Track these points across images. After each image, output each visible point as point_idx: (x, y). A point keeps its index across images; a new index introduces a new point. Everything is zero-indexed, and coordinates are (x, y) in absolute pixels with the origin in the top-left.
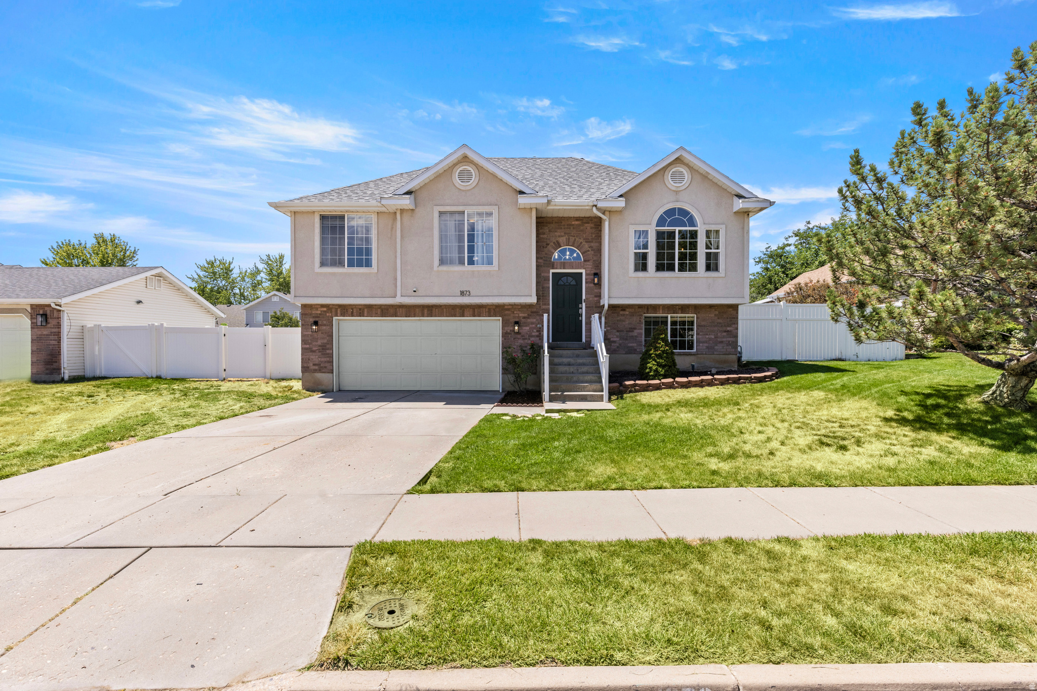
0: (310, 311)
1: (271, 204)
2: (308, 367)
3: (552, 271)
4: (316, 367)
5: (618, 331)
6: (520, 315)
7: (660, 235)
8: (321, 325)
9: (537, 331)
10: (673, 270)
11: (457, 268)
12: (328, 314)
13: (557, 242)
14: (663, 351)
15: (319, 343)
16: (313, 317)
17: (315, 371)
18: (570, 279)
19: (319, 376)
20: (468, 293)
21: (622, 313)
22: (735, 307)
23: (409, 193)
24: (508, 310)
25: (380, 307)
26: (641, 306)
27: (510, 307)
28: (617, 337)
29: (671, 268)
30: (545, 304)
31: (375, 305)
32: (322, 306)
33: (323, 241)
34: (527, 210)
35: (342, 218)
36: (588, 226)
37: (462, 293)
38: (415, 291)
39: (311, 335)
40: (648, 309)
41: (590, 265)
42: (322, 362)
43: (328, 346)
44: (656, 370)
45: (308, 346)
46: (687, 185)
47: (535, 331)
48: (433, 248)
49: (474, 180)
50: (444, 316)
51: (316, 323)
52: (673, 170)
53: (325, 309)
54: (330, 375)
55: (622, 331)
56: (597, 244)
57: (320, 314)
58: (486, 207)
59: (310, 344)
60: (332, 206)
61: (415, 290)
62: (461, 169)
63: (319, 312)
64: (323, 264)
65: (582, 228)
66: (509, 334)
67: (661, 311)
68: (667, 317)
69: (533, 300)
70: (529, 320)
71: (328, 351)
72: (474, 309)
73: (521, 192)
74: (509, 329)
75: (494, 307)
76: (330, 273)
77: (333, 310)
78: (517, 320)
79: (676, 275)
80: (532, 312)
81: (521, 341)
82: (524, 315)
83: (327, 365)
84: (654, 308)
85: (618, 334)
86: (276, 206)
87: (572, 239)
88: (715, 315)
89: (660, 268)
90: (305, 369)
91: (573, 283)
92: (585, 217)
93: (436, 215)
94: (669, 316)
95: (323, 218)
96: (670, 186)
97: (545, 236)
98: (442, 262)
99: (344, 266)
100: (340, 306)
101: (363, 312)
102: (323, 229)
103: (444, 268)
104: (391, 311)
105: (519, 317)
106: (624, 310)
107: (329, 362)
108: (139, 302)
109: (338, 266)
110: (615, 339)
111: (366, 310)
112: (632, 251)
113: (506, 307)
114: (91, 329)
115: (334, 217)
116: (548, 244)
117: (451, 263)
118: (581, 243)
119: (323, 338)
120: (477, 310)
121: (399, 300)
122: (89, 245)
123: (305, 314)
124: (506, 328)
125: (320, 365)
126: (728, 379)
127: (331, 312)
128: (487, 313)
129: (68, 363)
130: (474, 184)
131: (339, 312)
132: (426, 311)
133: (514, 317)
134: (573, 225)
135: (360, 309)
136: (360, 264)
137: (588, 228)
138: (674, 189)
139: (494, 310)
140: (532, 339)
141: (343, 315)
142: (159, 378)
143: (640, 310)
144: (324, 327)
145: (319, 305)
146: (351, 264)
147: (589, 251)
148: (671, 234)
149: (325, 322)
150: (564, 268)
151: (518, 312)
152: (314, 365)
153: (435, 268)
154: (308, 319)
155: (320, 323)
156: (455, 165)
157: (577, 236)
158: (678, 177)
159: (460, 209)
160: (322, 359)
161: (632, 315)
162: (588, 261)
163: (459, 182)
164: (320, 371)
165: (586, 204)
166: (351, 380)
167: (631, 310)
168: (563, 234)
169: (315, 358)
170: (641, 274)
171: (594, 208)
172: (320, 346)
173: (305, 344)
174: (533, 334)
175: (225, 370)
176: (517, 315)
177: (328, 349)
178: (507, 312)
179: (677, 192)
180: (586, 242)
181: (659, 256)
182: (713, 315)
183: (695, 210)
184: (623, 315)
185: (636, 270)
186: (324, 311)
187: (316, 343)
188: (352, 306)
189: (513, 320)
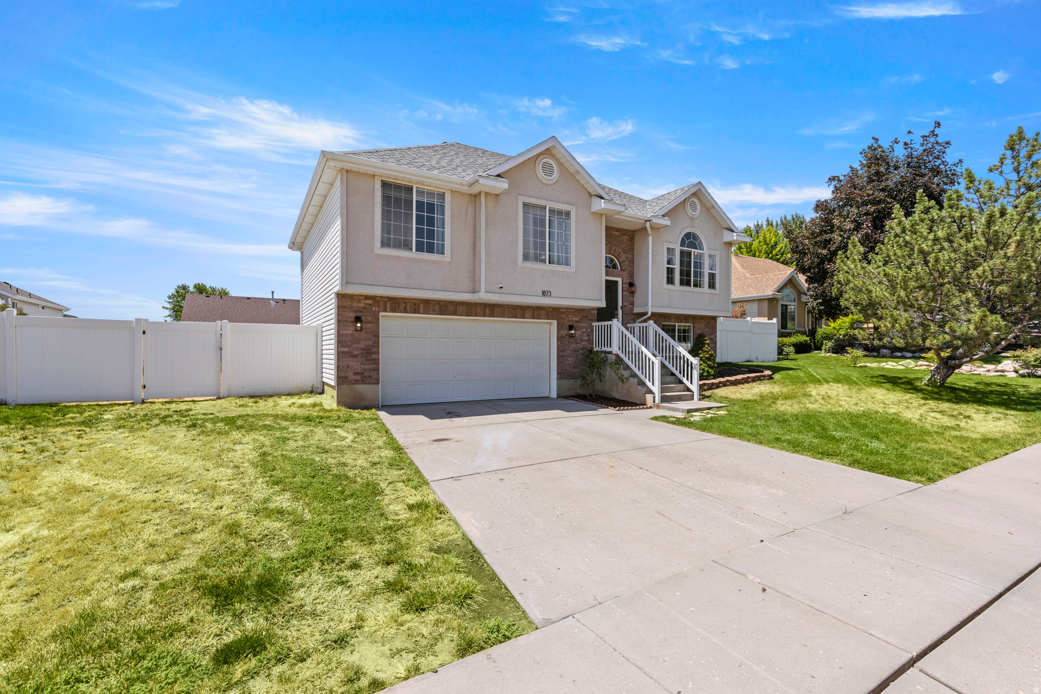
0: (350, 303)
2: (347, 378)
4: (358, 377)
6: (574, 319)
7: (682, 254)
8: (365, 322)
9: (587, 336)
10: (690, 285)
11: (539, 266)
12: (374, 309)
15: (362, 344)
16: (355, 311)
17: (356, 382)
19: (361, 388)
20: (549, 294)
22: (714, 319)
23: (499, 175)
24: (564, 313)
26: (662, 315)
27: (565, 310)
29: (689, 283)
31: (433, 300)
32: (367, 297)
33: (386, 214)
34: (599, 215)
35: (409, 189)
36: (625, 238)
37: (544, 293)
38: (501, 288)
39: (351, 335)
40: (665, 318)
41: (626, 274)
42: (365, 370)
43: (373, 350)
45: (346, 349)
46: (698, 214)
47: (585, 335)
48: (517, 241)
49: (555, 175)
50: (505, 317)
51: (358, 319)
52: (690, 200)
53: (370, 302)
54: (375, 387)
56: (631, 256)
57: (363, 308)
58: (565, 205)
59: (348, 346)
60: (400, 172)
61: (501, 286)
62: (544, 161)
63: (362, 305)
65: (620, 239)
66: (565, 338)
67: (673, 320)
68: (675, 326)
69: (603, 304)
70: (580, 324)
71: (373, 356)
72: (534, 311)
75: (552, 310)
76: (393, 256)
77: (381, 304)
78: (571, 324)
79: (692, 290)
80: (583, 317)
81: (574, 345)
82: (576, 319)
83: (372, 373)
84: (669, 317)
87: (613, 248)
88: (705, 325)
89: (682, 283)
90: (341, 379)
92: (623, 229)
93: (521, 205)
94: (677, 324)
95: (385, 185)
96: (688, 213)
98: (526, 258)
99: (411, 249)
100: (390, 299)
101: (419, 308)
102: (386, 199)
103: (527, 264)
104: (451, 308)
105: (572, 321)
107: (373, 370)
109: (404, 249)
111: (422, 306)
112: (665, 265)
113: (562, 310)
115: (398, 187)
117: (534, 259)
118: (620, 253)
119: (367, 339)
120: (536, 312)
121: (484, 296)
123: (344, 307)
124: (562, 332)
125: (363, 373)
127: (378, 306)
128: (546, 316)
130: (555, 180)
131: (388, 306)
132: (487, 310)
133: (569, 321)
134: (614, 235)
135: (415, 304)
136: (430, 249)
137: (625, 240)
138: (691, 216)
139: (552, 312)
140: (583, 343)
141: (394, 310)
143: (660, 318)
144: (369, 325)
145: (362, 295)
146: (420, 248)
147: (625, 261)
148: (689, 255)
149: (370, 319)
151: (572, 316)
152: (355, 374)
153: (520, 264)
154: (346, 314)
155: (363, 319)
156: (539, 156)
157: (617, 246)
158: (694, 206)
159: (542, 202)
160: (367, 367)
161: (655, 322)
162: (625, 270)
163: (543, 174)
164: (362, 382)
165: (643, 218)
166: (394, 395)
169: (356, 365)
170: (671, 287)
171: (647, 223)
172: (363, 349)
173: (343, 346)
174: (584, 338)
175: (144, 387)
176: (571, 319)
177: (374, 353)
178: (562, 315)
179: (693, 219)
180: (624, 253)
181: (682, 273)
182: (703, 325)
183: (703, 236)
185: (668, 282)
186: (369, 305)
187: (359, 346)
188: (405, 300)
189: (568, 324)
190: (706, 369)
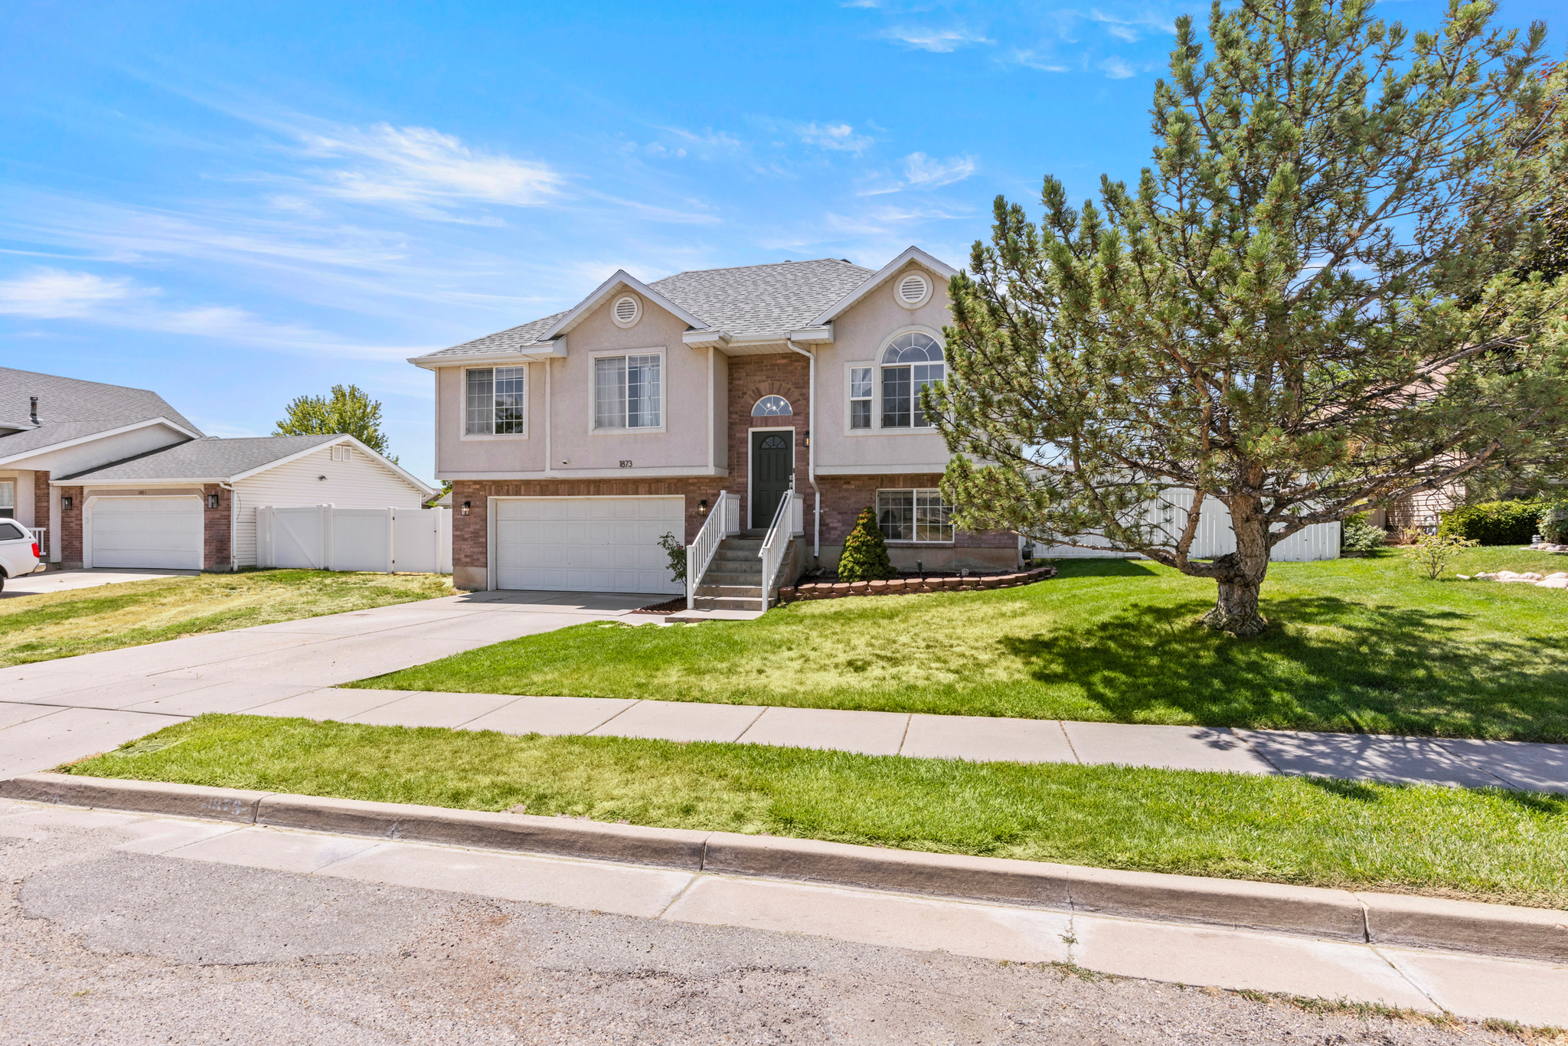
0: (462, 489)
1: (410, 361)
2: (459, 560)
3: (751, 430)
4: (468, 560)
5: (840, 513)
6: (708, 491)
7: (888, 374)
8: (474, 507)
10: (908, 424)
11: (617, 432)
12: (481, 493)
13: (757, 389)
14: (863, 543)
15: (472, 529)
16: (465, 497)
17: (467, 564)
18: (777, 439)
19: (472, 570)
20: (630, 464)
21: (845, 487)
23: (556, 338)
24: (693, 484)
25: (539, 482)
26: (872, 477)
27: (695, 481)
28: (839, 521)
29: (904, 422)
30: (741, 477)
32: (475, 482)
33: (470, 401)
35: (490, 371)
36: (799, 365)
37: (622, 464)
38: (565, 463)
39: (463, 520)
40: (882, 481)
41: (799, 420)
42: (475, 553)
43: (481, 533)
44: (851, 570)
45: (459, 533)
46: (927, 300)
48: (588, 406)
49: (636, 315)
50: (614, 494)
51: (468, 504)
52: (906, 280)
53: (478, 486)
54: (484, 569)
55: (846, 513)
57: (473, 493)
58: (651, 349)
59: (461, 530)
60: (478, 358)
61: (565, 461)
62: (621, 301)
63: (472, 490)
64: (469, 431)
65: (790, 368)
66: (694, 517)
67: (901, 484)
68: (912, 492)
69: (711, 471)
71: (482, 540)
72: (650, 484)
73: (691, 328)
74: (693, 511)
75: (676, 481)
76: (476, 442)
77: (487, 488)
78: (704, 498)
79: (911, 432)
82: (713, 491)
83: (480, 556)
84: (891, 479)
85: (839, 517)
86: (418, 362)
87: (777, 385)
89: (888, 422)
90: (456, 562)
91: (782, 445)
93: (591, 363)
94: (915, 490)
95: (470, 373)
96: (901, 303)
97: (741, 382)
98: (599, 424)
99: (492, 432)
100: (494, 482)
101: (520, 490)
102: (470, 387)
103: (600, 432)
104: (552, 488)
105: (707, 494)
106: (848, 483)
107: (481, 553)
108: (322, 478)
109: (485, 433)
110: (835, 525)
111: (523, 488)
112: (848, 398)
113: (688, 481)
114: (263, 512)
115: (481, 372)
116: (745, 393)
117: (611, 424)
118: (789, 390)
119: (476, 523)
120: (654, 485)
121: (548, 474)
122: (327, 402)
123: (457, 493)
124: (690, 510)
125: (474, 556)
126: (944, 584)
127: (485, 490)
128: (666, 489)
129: (239, 550)
130: (637, 320)
131: (493, 489)
132: (592, 488)
133: (701, 494)
134: (777, 365)
135: (517, 486)
136: (509, 430)
138: (907, 306)
139: (674, 485)
141: (498, 493)
142: (327, 569)
143: (871, 482)
144: (478, 509)
145: (471, 481)
146: (499, 430)
147: (799, 400)
148: (905, 372)
149: (478, 503)
150: (766, 426)
151: (706, 488)
152: (466, 556)
153: (590, 432)
154: (459, 500)
155: (472, 504)
156: (614, 297)
157: (782, 381)
158: (911, 289)
159: (619, 353)
160: (476, 550)
161: (859, 489)
162: (798, 415)
163: (619, 318)
164: (472, 564)
165: (777, 337)
166: (510, 579)
167: (857, 483)
168: (764, 378)
169: (467, 548)
170: (861, 432)
171: (789, 343)
172: (473, 533)
173: (456, 530)
175: (393, 562)
176: (703, 491)
177: (483, 537)
178: (691, 488)
179: (912, 312)
180: (793, 388)
181: (887, 405)
183: (939, 335)
184: (847, 490)
185: (855, 425)
186: (477, 489)
187: (468, 530)
188: (507, 483)
189: (699, 499)
190: (849, 566)
